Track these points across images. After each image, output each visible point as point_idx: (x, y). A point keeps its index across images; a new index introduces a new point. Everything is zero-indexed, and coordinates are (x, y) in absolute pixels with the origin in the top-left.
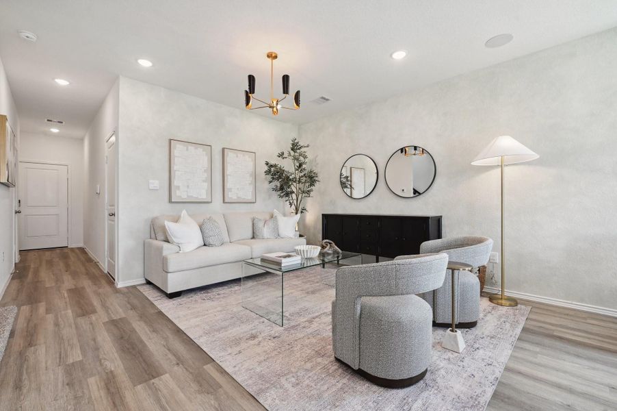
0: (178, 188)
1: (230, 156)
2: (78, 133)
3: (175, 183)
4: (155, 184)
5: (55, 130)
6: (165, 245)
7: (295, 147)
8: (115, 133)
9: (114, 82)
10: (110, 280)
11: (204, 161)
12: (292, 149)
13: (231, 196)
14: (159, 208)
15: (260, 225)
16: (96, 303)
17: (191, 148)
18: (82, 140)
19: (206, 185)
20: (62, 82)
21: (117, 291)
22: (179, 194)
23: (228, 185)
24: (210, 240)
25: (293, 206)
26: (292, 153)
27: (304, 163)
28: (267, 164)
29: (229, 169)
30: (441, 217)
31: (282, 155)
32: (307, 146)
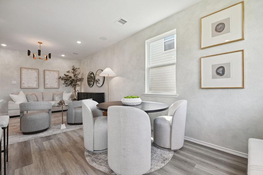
0: (24, 83)
1: (47, 73)
4: (15, 82)
12: (73, 70)
13: (47, 86)
14: (16, 90)
15: (55, 96)
19: (36, 83)
23: (46, 83)
25: (74, 90)
27: (77, 75)
28: (65, 75)
29: (47, 77)
30: (104, 93)
31: (68, 72)
32: (79, 69)
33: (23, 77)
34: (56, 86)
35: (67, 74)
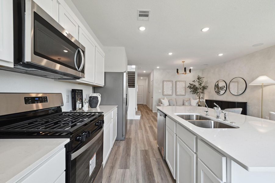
0: (165, 92)
1: (178, 83)
2: (145, 78)
3: (164, 91)
4: (160, 91)
5: (142, 78)
6: (161, 104)
7: (199, 78)
8: (153, 81)
9: (153, 70)
10: (152, 111)
11: (171, 85)
12: (198, 79)
13: (178, 93)
14: (160, 96)
15: (185, 101)
16: (150, 113)
17: (168, 82)
18: (146, 79)
19: (171, 91)
20: (145, 72)
21: (153, 113)
22: (165, 93)
23: (177, 91)
24: (171, 104)
25: (198, 97)
26: (198, 80)
27: (202, 83)
28: (190, 84)
29: (178, 86)
30: (247, 102)
31: (194, 81)
32: (204, 78)
33: (164, 87)
34: (183, 94)
35: (192, 83)
